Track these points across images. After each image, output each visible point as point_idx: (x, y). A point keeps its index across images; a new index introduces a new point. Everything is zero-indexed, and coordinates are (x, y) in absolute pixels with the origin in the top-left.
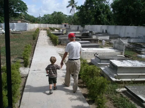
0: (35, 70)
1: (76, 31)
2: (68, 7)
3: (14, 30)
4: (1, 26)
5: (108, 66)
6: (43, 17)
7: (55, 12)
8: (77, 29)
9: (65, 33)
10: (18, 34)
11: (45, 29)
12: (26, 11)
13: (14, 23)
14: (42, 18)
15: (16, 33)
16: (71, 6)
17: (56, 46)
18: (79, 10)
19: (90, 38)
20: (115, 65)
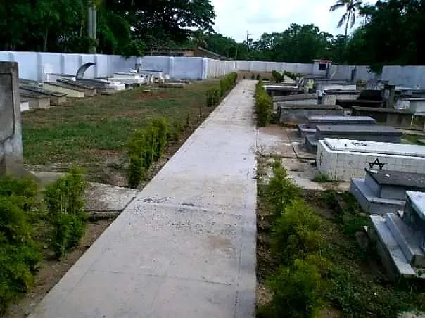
0: (149, 200)
1: (345, 82)
2: (333, 8)
3: (168, 77)
4: (136, 65)
5: (398, 215)
6: (260, 41)
7: (294, 25)
8: (349, 78)
9: (310, 89)
10: (175, 87)
11: (256, 76)
12: (211, 21)
13: (172, 58)
14: (256, 43)
15: (171, 86)
16: (343, 5)
17: (261, 126)
18: (369, 17)
19: (384, 106)
20: (420, 212)
